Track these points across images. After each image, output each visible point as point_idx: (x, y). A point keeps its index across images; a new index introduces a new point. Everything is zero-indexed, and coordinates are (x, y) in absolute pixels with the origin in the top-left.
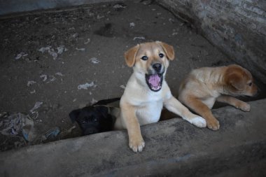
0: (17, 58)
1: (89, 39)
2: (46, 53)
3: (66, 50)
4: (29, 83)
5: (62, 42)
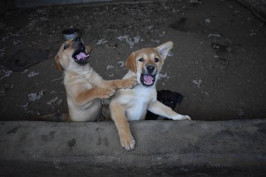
0: (98, 43)
1: (164, 32)
2: (124, 41)
3: (142, 40)
4: (108, 67)
5: (138, 33)
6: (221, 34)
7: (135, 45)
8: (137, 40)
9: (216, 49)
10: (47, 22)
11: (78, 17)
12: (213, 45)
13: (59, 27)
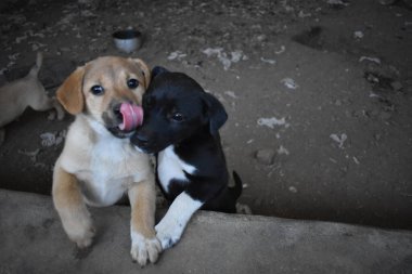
0: (171, 58)
1: (283, 48)
2: (214, 57)
3: (245, 58)
5: (239, 46)
6: (381, 59)
7: (233, 65)
8: (236, 56)
9: (373, 82)
10: (90, 18)
11: (142, 14)
12: (367, 75)
13: (109, 28)
